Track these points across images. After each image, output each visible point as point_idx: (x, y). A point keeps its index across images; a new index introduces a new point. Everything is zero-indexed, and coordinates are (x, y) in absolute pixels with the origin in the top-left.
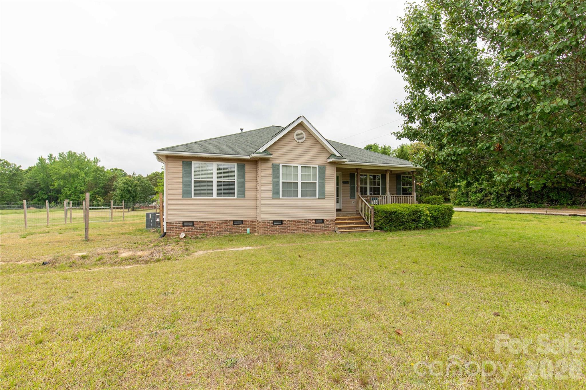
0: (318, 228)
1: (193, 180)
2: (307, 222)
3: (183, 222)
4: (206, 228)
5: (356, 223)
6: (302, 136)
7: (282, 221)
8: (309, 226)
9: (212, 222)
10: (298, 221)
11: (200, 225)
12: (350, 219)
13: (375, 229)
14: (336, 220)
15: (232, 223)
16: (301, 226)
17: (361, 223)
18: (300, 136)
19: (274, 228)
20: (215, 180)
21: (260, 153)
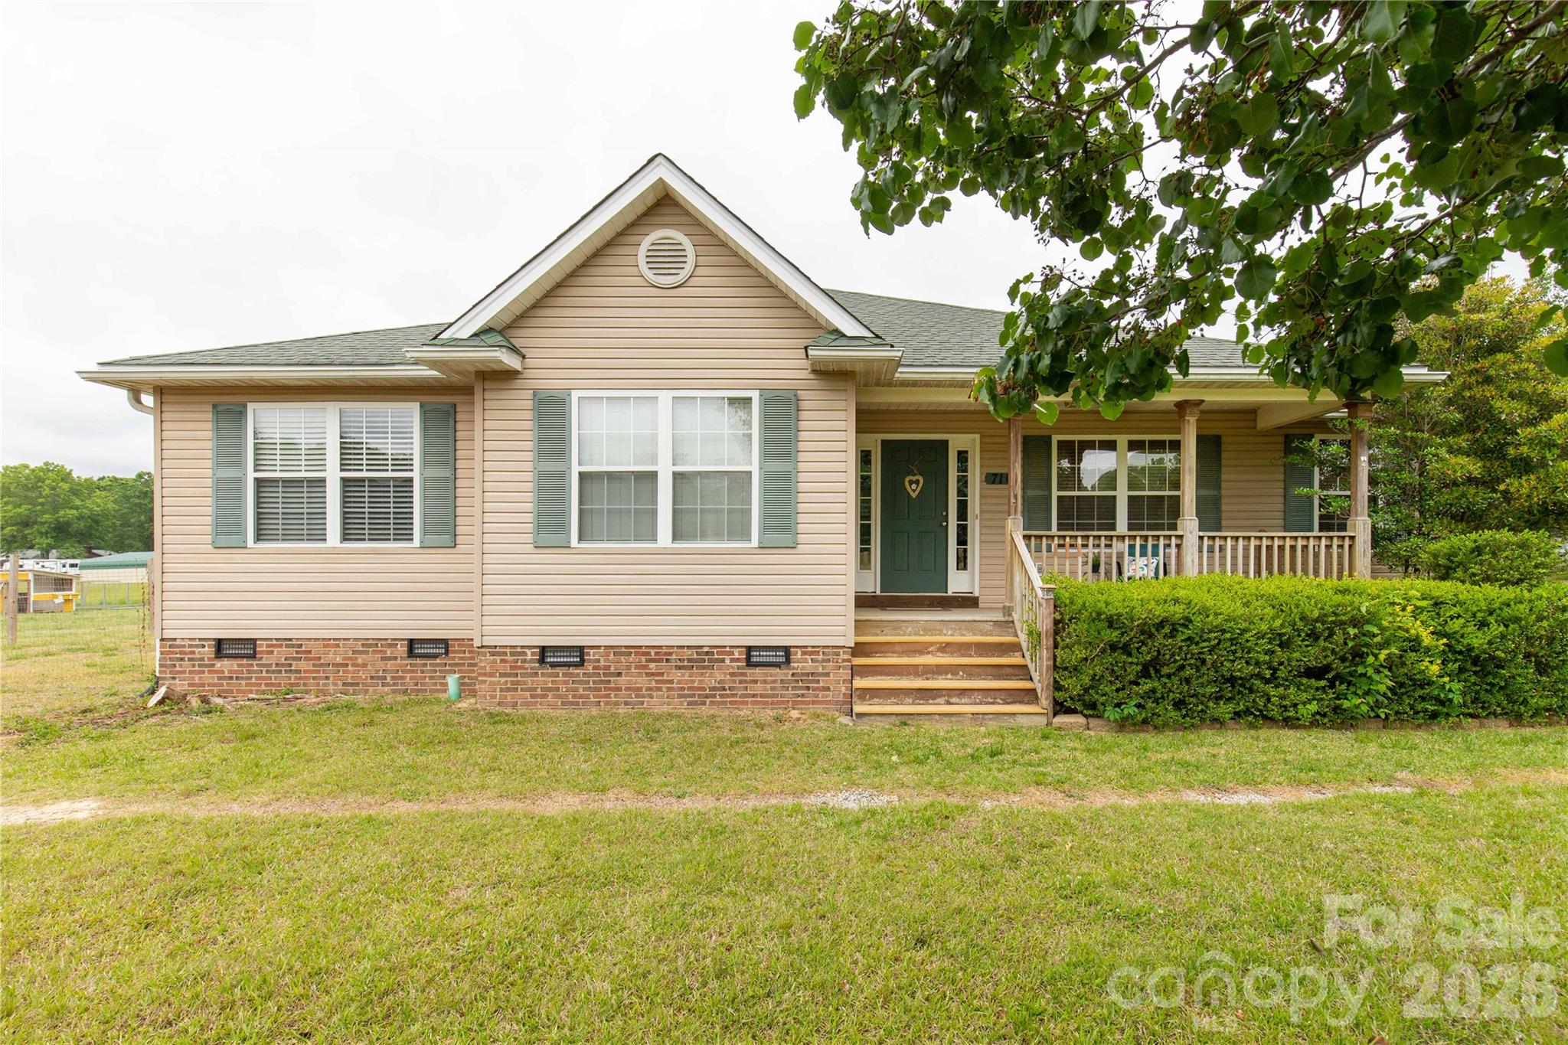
0: (758, 689)
1: (251, 475)
2: (704, 657)
3: (220, 643)
4: (303, 665)
5: (971, 671)
6: (677, 255)
7: (581, 650)
8: (713, 678)
9: (328, 643)
10: (660, 654)
11: (280, 654)
12: (945, 648)
13: (1060, 708)
14: (858, 650)
15: (402, 649)
16: (676, 676)
17: (998, 672)
18: (666, 258)
19: (544, 678)
20: (333, 476)
21: (455, 342)
